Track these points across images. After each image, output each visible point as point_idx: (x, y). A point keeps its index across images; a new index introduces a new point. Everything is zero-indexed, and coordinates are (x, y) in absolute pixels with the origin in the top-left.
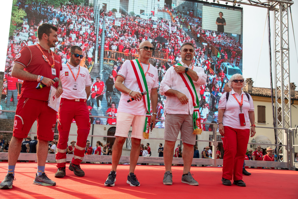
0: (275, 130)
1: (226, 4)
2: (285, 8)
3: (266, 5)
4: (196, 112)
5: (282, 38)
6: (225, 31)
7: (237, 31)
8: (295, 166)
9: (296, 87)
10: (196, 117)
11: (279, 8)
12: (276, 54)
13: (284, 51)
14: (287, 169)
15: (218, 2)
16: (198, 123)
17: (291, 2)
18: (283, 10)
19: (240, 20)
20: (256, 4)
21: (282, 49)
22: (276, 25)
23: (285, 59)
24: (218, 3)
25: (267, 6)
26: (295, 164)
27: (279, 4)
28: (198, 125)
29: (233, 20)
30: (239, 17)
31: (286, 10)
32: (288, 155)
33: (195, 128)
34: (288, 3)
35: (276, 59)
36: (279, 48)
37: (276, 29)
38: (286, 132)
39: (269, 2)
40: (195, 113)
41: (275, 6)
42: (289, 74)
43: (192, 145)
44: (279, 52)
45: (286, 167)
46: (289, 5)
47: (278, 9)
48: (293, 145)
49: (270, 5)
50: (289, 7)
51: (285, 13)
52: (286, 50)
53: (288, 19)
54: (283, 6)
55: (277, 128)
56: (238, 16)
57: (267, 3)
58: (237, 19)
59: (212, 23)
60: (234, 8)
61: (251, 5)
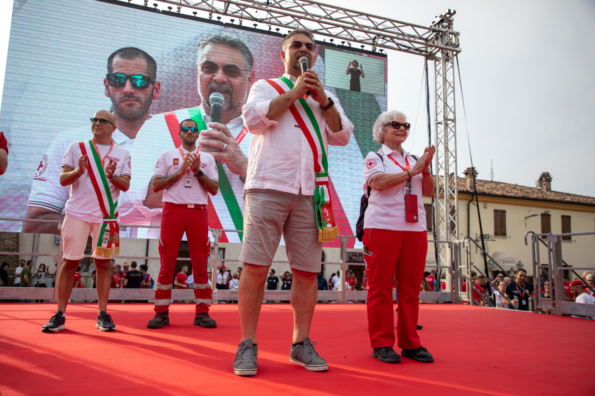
0: (435, 243)
1: (361, 48)
2: (449, 57)
3: (421, 51)
4: (320, 186)
5: (445, 104)
6: (362, 90)
7: (378, 91)
8: (462, 297)
9: (477, 173)
10: (321, 200)
11: (441, 57)
12: (437, 127)
13: (449, 122)
14: (450, 303)
15: (349, 44)
16: (328, 215)
17: (457, 49)
18: (447, 60)
19: (382, 74)
20: (407, 50)
21: (446, 119)
22: (437, 83)
23: (451, 134)
24: (348, 46)
25: (423, 53)
26: (461, 295)
27: (441, 51)
28: (327, 218)
29: (373, 73)
30: (381, 69)
31: (451, 60)
32: (452, 281)
33: (321, 225)
34: (453, 51)
35: (437, 134)
36: (441, 119)
37: (437, 88)
38: (450, 247)
39: (426, 48)
40: (320, 189)
41: (436, 53)
42: (455, 157)
43: (313, 274)
44: (441, 124)
45: (450, 300)
46: (455, 53)
47: (440, 59)
48: (460, 267)
49: (429, 51)
50: (455, 56)
51: (450, 65)
52: (451, 122)
53: (453, 74)
54: (447, 54)
55: (438, 240)
56: (380, 67)
57: (423, 49)
58: (379, 71)
59: (341, 77)
60: (373, 53)
61: (400, 50)
